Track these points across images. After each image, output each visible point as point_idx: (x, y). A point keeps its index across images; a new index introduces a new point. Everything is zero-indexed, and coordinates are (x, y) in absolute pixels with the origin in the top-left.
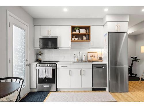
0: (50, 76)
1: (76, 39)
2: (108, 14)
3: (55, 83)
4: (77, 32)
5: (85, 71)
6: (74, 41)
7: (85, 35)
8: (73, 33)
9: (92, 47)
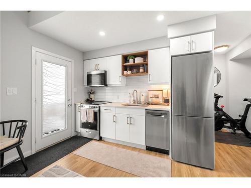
0: (91, 120)
1: (129, 72)
2: (169, 26)
3: (98, 130)
4: (131, 62)
5: (133, 118)
6: (127, 76)
7: (143, 65)
8: (125, 64)
9: (150, 82)
